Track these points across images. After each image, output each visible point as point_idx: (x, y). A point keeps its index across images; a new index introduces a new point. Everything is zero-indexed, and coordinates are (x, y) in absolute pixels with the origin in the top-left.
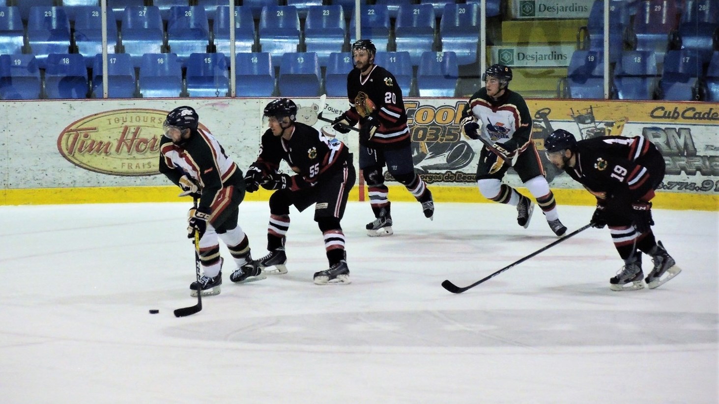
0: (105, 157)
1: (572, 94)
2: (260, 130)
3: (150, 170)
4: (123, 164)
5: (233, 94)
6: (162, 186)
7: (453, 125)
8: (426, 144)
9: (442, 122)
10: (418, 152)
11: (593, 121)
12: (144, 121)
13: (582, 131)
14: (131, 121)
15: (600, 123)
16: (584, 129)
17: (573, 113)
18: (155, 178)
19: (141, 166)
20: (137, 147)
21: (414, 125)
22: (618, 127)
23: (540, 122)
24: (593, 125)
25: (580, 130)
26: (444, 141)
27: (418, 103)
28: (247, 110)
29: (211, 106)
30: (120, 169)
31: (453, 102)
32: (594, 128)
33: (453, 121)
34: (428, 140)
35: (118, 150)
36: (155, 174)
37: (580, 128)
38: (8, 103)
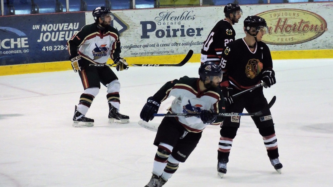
0: (269, 35)
3: (293, 42)
4: (278, 38)
6: (300, 50)
12: (289, 15)
14: (282, 15)
18: (296, 46)
19: (288, 39)
20: (286, 29)
29: (325, 7)
30: (277, 41)
35: (275, 31)
36: (296, 44)
38: (218, 7)
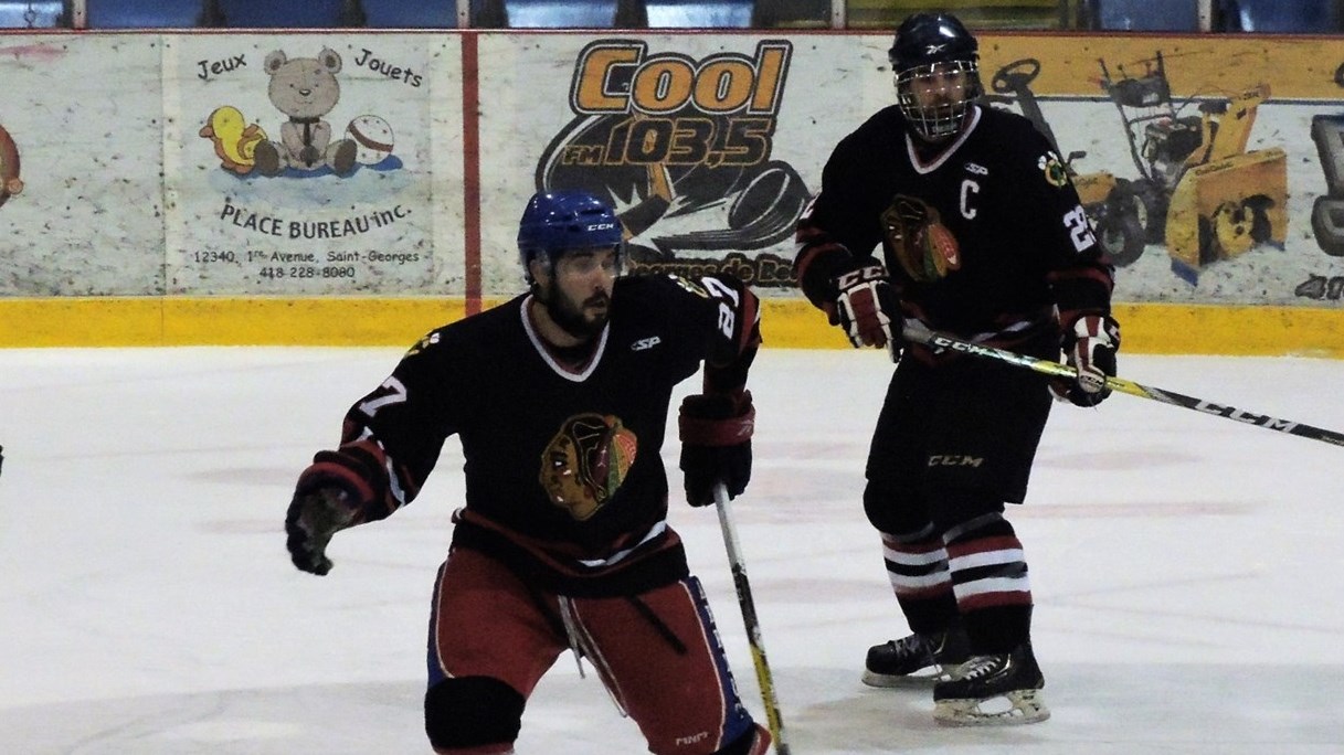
1: (1103, 18)
2: (162, 127)
5: (79, 20)
7: (748, 112)
8: (666, 170)
9: (715, 104)
10: (643, 195)
11: (1165, 96)
13: (1134, 128)
15: (1186, 102)
16: (1137, 120)
17: (1107, 75)
21: (631, 114)
22: (1240, 115)
23: (1009, 101)
24: (1164, 109)
25: (1128, 124)
26: (720, 163)
27: (642, 46)
28: (119, 70)
29: (13, 57)
31: (747, 44)
32: (1169, 119)
33: (749, 103)
34: (674, 158)
37: (1125, 120)
